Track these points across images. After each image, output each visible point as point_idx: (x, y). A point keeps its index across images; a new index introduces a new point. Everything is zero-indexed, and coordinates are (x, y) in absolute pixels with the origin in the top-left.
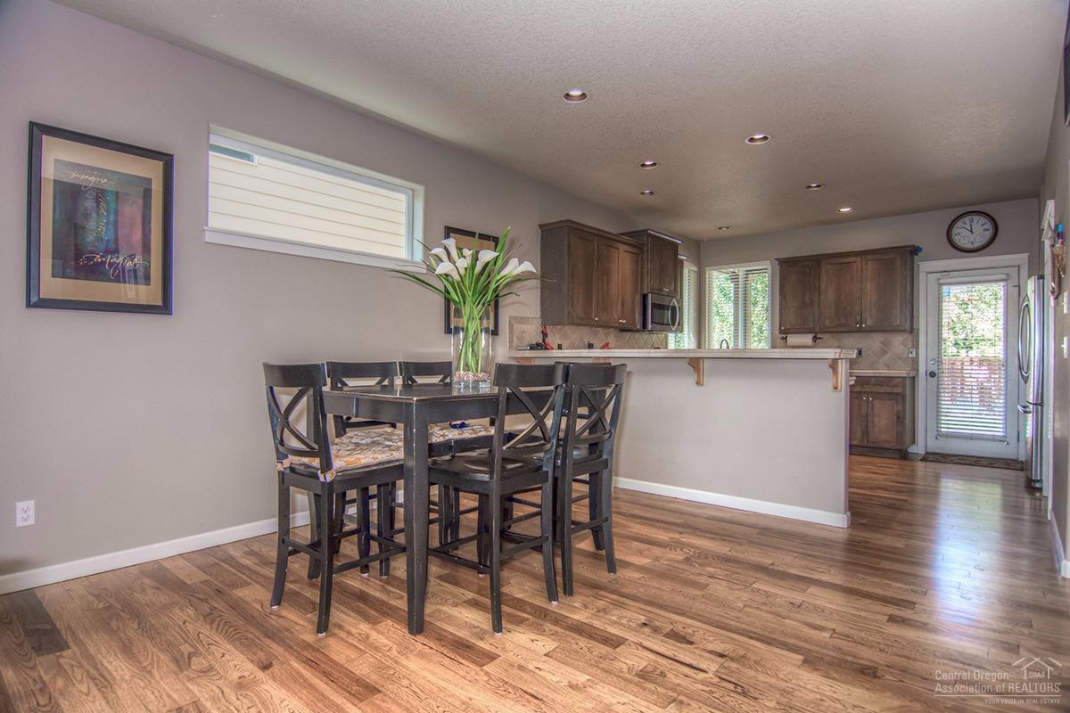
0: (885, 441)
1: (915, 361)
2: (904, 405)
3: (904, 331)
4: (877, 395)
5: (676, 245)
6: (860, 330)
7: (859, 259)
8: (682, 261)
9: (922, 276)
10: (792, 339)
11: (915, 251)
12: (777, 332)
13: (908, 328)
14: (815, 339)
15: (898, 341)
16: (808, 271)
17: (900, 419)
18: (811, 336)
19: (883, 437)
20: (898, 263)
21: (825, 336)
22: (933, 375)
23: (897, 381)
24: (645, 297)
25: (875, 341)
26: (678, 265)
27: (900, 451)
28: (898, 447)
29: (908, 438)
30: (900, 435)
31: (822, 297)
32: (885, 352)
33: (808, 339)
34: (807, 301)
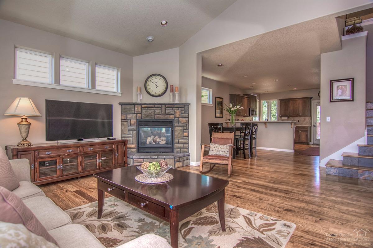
0: (304, 141)
1: (311, 123)
2: (308, 132)
3: (308, 116)
4: (302, 131)
5: (256, 97)
6: (298, 116)
7: (298, 100)
8: (257, 100)
9: (313, 104)
10: (283, 118)
11: (311, 98)
12: (279, 116)
13: (309, 115)
14: (288, 118)
15: (307, 119)
16: (286, 102)
17: (307, 136)
18: (287, 117)
19: (303, 140)
20: (307, 101)
21: (291, 117)
22: (315, 126)
23: (306, 127)
24: (250, 109)
25: (302, 118)
26: (256, 101)
27: (307, 143)
28: (307, 142)
29: (309, 140)
30: (307, 139)
31: (290, 108)
32: (305, 121)
33: (286, 118)
34: (286, 109)
